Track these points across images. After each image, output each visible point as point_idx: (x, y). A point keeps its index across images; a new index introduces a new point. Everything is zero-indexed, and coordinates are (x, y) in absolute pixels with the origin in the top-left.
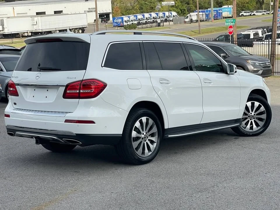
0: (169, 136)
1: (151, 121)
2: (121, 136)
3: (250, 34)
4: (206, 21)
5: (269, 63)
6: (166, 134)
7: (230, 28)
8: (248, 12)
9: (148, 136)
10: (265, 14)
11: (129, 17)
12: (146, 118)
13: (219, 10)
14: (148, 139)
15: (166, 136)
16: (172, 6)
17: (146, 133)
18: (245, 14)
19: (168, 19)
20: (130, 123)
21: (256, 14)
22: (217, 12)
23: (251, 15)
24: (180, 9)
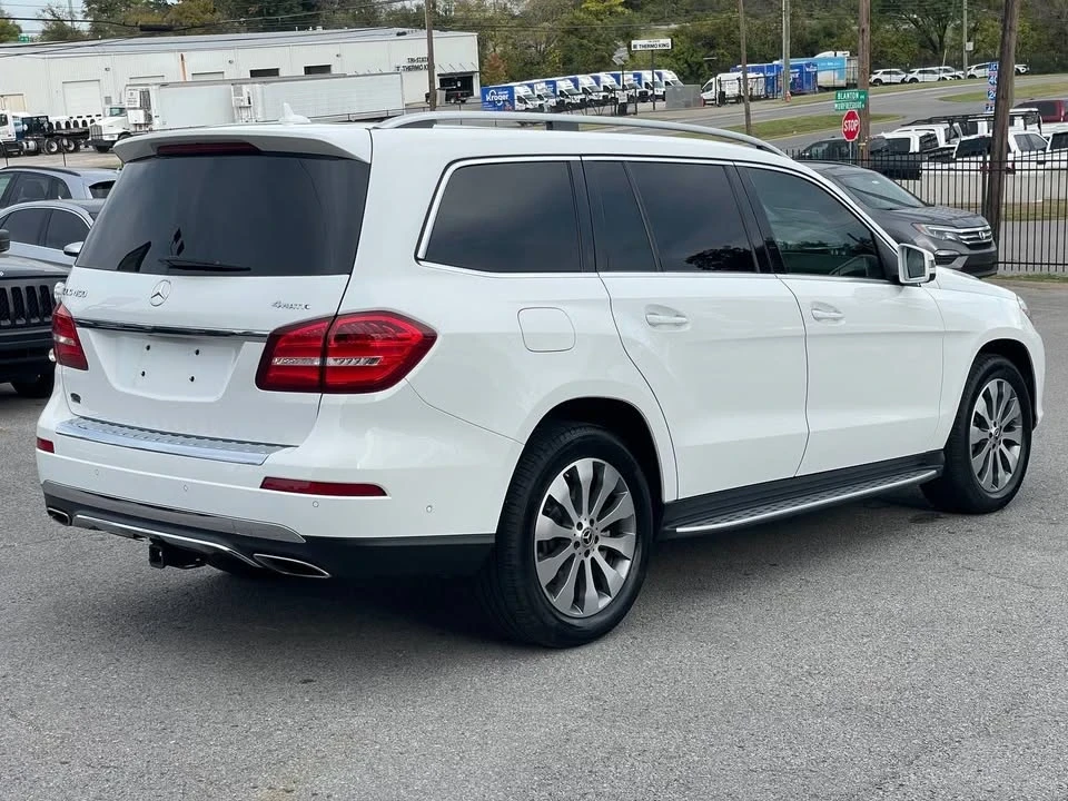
0: (679, 530)
1: (611, 476)
2: (493, 541)
3: (909, 139)
4: (767, 98)
5: (986, 231)
6: (666, 525)
7: (848, 118)
8: (897, 73)
9: (598, 533)
10: (948, 78)
11: (531, 86)
12: (594, 462)
13: (808, 65)
14: (599, 543)
15: (667, 528)
16: (665, 54)
17: (592, 522)
18: (885, 79)
19: (650, 92)
20: (529, 485)
21: (920, 77)
22: (801, 72)
23: (903, 81)
24: (686, 62)
